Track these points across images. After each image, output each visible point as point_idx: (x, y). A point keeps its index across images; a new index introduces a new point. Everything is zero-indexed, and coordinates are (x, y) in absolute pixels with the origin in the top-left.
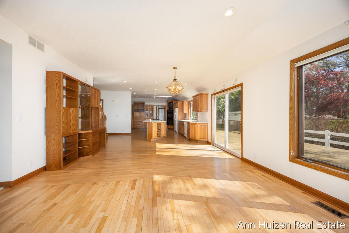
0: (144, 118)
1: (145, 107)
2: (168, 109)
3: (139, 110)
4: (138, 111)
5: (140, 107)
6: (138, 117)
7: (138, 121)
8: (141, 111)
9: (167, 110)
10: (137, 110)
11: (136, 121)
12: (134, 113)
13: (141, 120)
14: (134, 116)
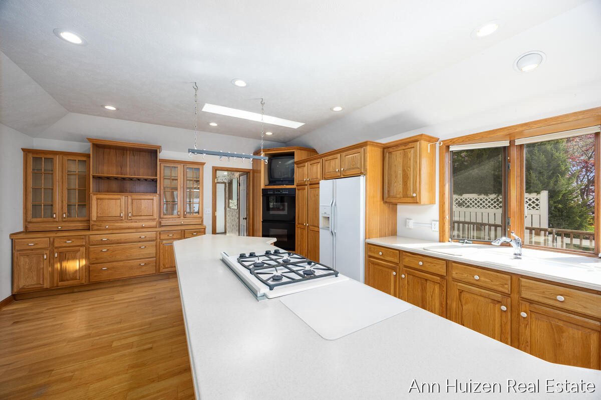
0: (154, 223)
1: (163, 172)
2: (267, 182)
3: (128, 185)
4: (122, 191)
5: (134, 168)
6: (119, 219)
7: (118, 242)
8: (142, 187)
9: (262, 186)
10: (114, 185)
11: (102, 243)
12: (94, 199)
13: (135, 236)
14: (94, 216)
